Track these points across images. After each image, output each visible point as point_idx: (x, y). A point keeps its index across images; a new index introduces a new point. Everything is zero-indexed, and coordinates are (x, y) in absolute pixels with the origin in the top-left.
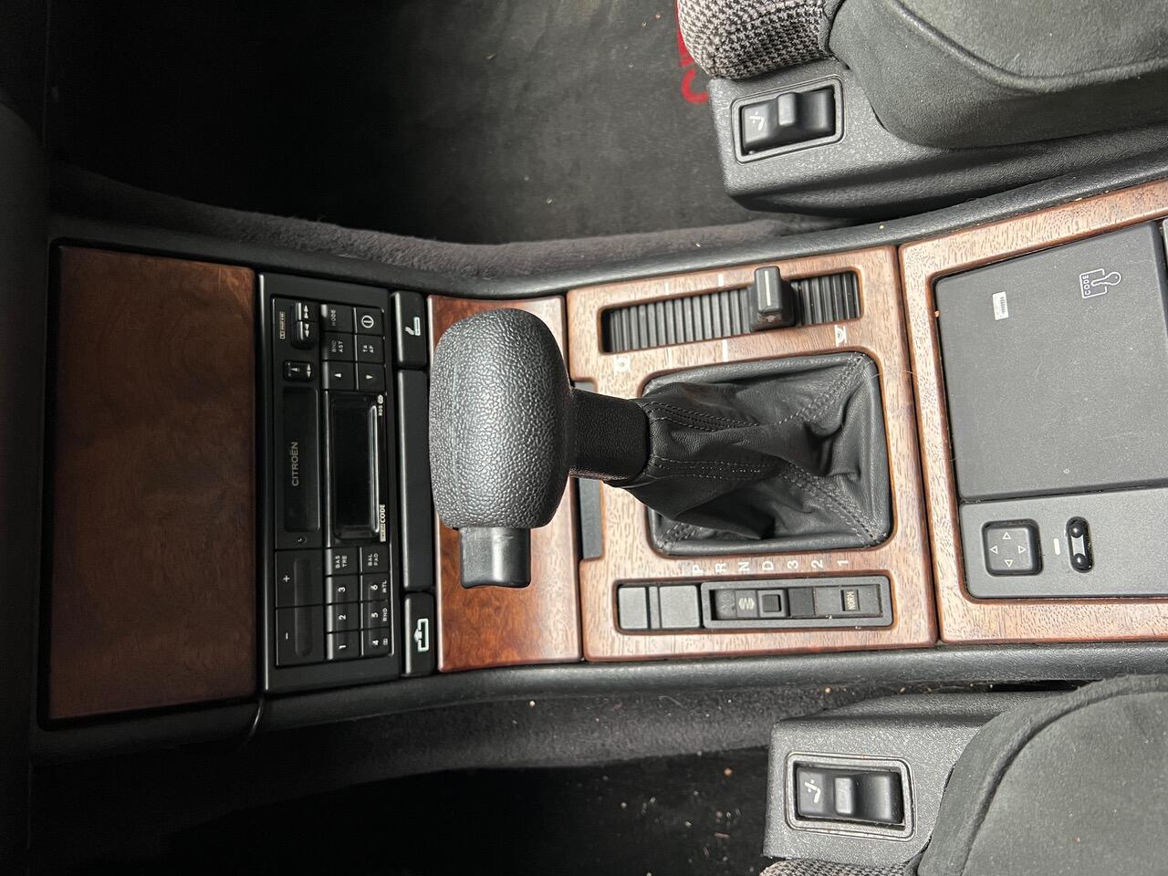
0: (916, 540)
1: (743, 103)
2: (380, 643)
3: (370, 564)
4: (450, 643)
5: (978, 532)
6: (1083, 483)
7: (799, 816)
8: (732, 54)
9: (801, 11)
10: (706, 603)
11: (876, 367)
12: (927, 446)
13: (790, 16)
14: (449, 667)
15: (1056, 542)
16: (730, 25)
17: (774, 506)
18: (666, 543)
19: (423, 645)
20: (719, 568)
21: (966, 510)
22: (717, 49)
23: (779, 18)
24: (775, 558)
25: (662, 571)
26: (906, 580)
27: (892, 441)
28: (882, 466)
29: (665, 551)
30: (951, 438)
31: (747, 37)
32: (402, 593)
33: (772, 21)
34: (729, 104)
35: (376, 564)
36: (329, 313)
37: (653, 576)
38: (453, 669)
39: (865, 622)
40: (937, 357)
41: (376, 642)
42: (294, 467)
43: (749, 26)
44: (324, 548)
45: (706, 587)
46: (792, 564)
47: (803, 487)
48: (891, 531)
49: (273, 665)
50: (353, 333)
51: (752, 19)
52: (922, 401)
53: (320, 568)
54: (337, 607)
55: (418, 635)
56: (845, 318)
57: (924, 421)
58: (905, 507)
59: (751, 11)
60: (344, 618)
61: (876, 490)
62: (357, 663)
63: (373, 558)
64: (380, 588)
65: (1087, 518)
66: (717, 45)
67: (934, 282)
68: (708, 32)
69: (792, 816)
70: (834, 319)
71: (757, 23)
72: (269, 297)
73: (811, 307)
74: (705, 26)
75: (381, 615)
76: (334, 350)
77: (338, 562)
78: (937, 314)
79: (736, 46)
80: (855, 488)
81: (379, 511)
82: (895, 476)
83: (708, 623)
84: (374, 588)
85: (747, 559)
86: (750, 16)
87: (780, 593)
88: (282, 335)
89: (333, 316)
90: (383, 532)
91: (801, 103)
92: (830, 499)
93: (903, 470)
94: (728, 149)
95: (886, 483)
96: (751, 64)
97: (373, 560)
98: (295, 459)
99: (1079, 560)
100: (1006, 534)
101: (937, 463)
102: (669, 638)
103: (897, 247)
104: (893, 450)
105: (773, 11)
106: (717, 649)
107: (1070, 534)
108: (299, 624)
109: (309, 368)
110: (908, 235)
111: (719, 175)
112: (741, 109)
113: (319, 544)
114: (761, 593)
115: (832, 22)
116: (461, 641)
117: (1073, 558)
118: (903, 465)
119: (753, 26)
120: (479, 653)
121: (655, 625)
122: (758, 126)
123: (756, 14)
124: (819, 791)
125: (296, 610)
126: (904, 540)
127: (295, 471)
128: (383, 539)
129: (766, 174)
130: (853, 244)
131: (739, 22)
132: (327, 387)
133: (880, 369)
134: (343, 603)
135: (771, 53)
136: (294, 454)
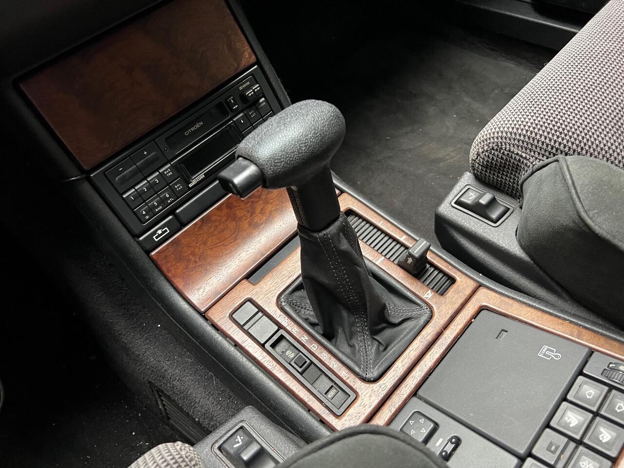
0: (383, 392)
1: (471, 187)
2: (145, 215)
3: (176, 187)
4: (166, 250)
5: (411, 412)
6: (474, 425)
7: (220, 448)
8: (486, 159)
9: (525, 161)
10: (275, 338)
11: (431, 317)
12: (422, 363)
13: (519, 160)
14: (155, 258)
15: (441, 440)
16: (496, 146)
17: (340, 330)
18: (285, 302)
19: (157, 238)
20: (295, 329)
21: (414, 399)
22: (483, 152)
23: (515, 157)
24: (320, 347)
25: (271, 311)
26: (362, 404)
27: (410, 348)
28: (397, 354)
29: (281, 305)
30: (435, 368)
31: (498, 155)
32: (172, 212)
33: (511, 157)
34: (466, 184)
35: (178, 189)
36: (263, 102)
37: (266, 309)
38: (155, 260)
39: (329, 405)
40: (458, 335)
41: (144, 213)
42: (193, 129)
43: (502, 152)
44: (169, 162)
45: (282, 332)
46: (325, 356)
47: (359, 332)
48: (376, 380)
49: (104, 172)
50: (262, 117)
51: (505, 150)
52: (437, 345)
53: (159, 165)
54: (148, 184)
55: (160, 232)
56: (437, 292)
57: (430, 353)
58: (391, 376)
59: (508, 146)
60: (146, 190)
61: (386, 359)
62: (130, 210)
63: (179, 187)
64: (168, 198)
65: (463, 440)
66: (484, 150)
67: (482, 309)
68: (486, 143)
69: (217, 445)
70: (432, 288)
71: (506, 153)
72: (251, 74)
73: (427, 278)
74: (486, 140)
75: (158, 207)
76: (250, 113)
77: (167, 171)
78: (473, 320)
79: (491, 156)
80: (378, 352)
81: (200, 176)
82: (398, 362)
83: (267, 346)
84: (167, 196)
85: (309, 337)
86: (506, 148)
87: (308, 361)
88: (241, 88)
89: (263, 104)
90: (193, 184)
91: (493, 202)
92: (364, 347)
93: (404, 362)
94: (452, 197)
95: (392, 361)
96: (488, 172)
97: (178, 187)
98: (196, 127)
99: (444, 454)
100: (422, 420)
101: (420, 372)
102: (246, 337)
103: (480, 286)
104: (407, 351)
105: (516, 152)
106: (259, 359)
107: (450, 440)
108: (130, 172)
109: (236, 106)
110: (488, 284)
111: (439, 204)
112: (469, 189)
113: (169, 158)
114: (300, 354)
115: (533, 173)
116: (170, 255)
117: (443, 451)
118: (406, 360)
119: (503, 152)
120: (170, 268)
121: (246, 327)
122: (470, 198)
123: (508, 149)
124: (241, 443)
125: (135, 166)
126: (378, 388)
127: (191, 130)
128: (190, 186)
129: (457, 216)
130: (464, 271)
131: (500, 147)
132: (234, 120)
133: (432, 319)
134: (151, 186)
135: (499, 173)
136: (198, 126)
